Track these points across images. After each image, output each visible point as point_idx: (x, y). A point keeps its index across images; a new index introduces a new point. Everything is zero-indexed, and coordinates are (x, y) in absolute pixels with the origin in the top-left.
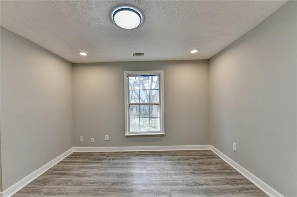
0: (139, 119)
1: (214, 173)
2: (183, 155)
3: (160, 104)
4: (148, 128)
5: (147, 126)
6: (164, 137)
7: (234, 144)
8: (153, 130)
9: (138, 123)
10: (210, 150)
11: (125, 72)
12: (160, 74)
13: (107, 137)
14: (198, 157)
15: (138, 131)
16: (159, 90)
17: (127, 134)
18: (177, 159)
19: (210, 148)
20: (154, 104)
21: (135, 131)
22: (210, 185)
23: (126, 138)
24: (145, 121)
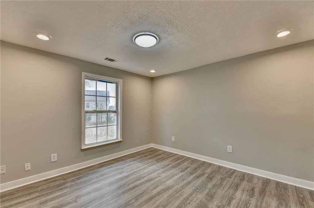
0: (96, 128)
1: (168, 158)
2: (140, 155)
3: (117, 112)
4: (105, 138)
5: (104, 135)
6: (121, 143)
7: (173, 137)
8: (110, 138)
9: (94, 133)
10: (152, 147)
11: (83, 72)
12: (118, 82)
13: (54, 157)
14: (150, 153)
15: (94, 142)
16: (115, 98)
17: (84, 147)
18: (139, 158)
19: (152, 145)
20: (111, 112)
21: (91, 142)
22: (172, 164)
23: (82, 153)
24: (102, 130)
